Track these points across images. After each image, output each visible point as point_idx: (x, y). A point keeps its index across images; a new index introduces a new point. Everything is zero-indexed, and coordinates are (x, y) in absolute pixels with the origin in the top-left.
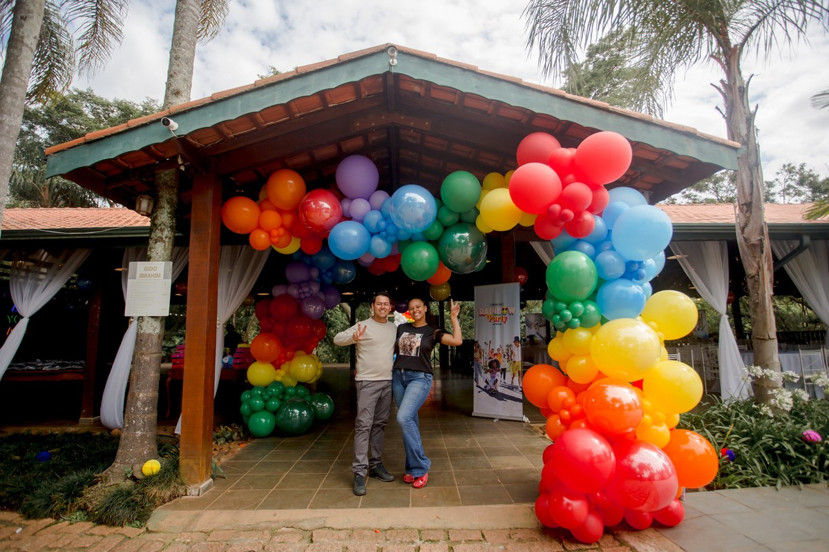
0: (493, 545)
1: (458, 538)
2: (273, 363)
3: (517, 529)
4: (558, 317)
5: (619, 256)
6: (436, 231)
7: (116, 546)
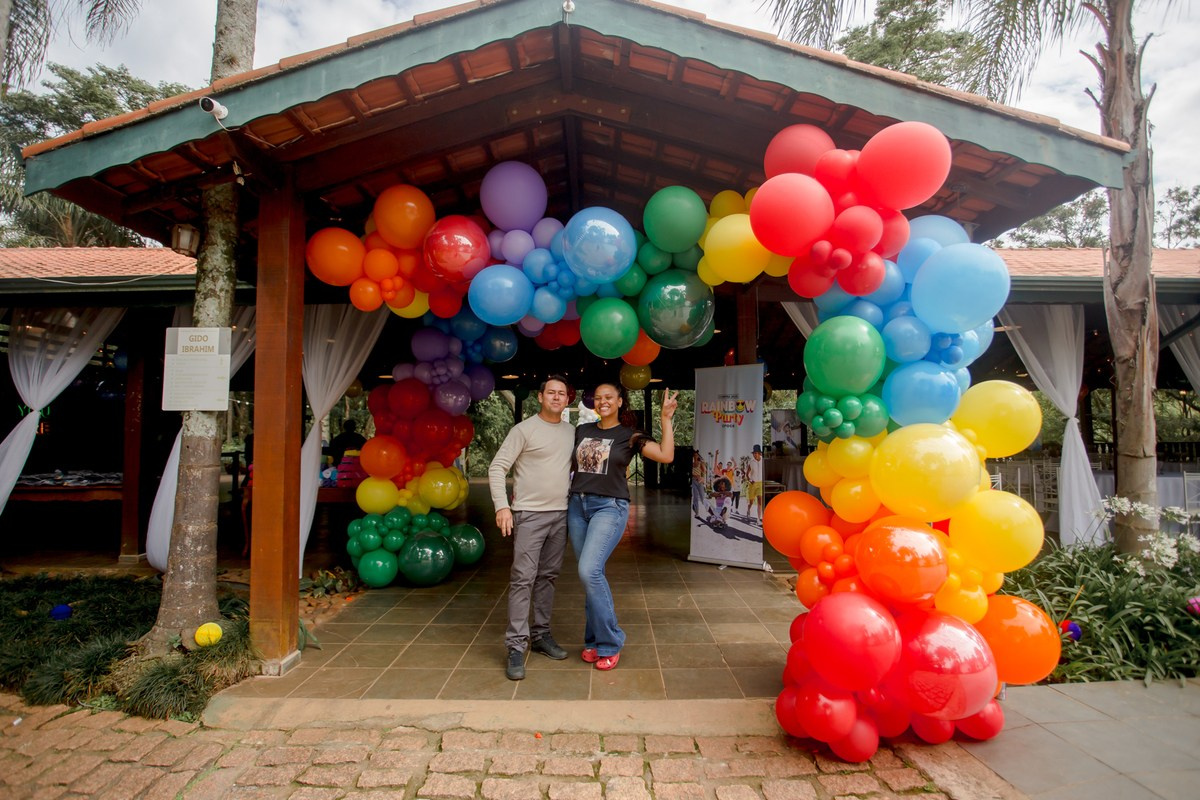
0: (710, 761)
1: (658, 750)
2: (395, 480)
3: (748, 736)
4: (821, 420)
5: (921, 325)
6: (635, 280)
7: (154, 749)
